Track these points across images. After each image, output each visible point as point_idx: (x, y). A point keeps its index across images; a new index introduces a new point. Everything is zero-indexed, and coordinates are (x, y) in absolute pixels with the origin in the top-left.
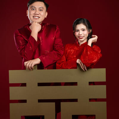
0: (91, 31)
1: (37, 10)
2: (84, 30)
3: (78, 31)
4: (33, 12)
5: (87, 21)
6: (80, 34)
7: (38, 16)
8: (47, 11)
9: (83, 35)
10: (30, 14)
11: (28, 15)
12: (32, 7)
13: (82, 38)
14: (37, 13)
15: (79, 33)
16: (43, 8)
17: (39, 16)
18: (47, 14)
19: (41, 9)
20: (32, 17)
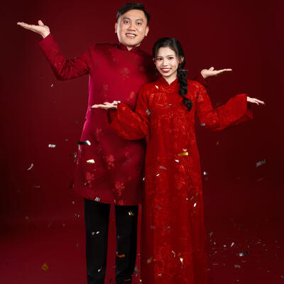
0: (182, 59)
1: (133, 23)
2: (171, 58)
3: (161, 59)
4: (126, 27)
5: (177, 43)
6: (165, 64)
7: (133, 32)
8: (149, 24)
9: (169, 67)
10: (121, 31)
11: (118, 31)
12: (125, 18)
13: (167, 72)
14: (133, 29)
15: (163, 64)
16: (142, 20)
17: (136, 33)
18: (147, 30)
19: (139, 22)
20: (124, 35)
